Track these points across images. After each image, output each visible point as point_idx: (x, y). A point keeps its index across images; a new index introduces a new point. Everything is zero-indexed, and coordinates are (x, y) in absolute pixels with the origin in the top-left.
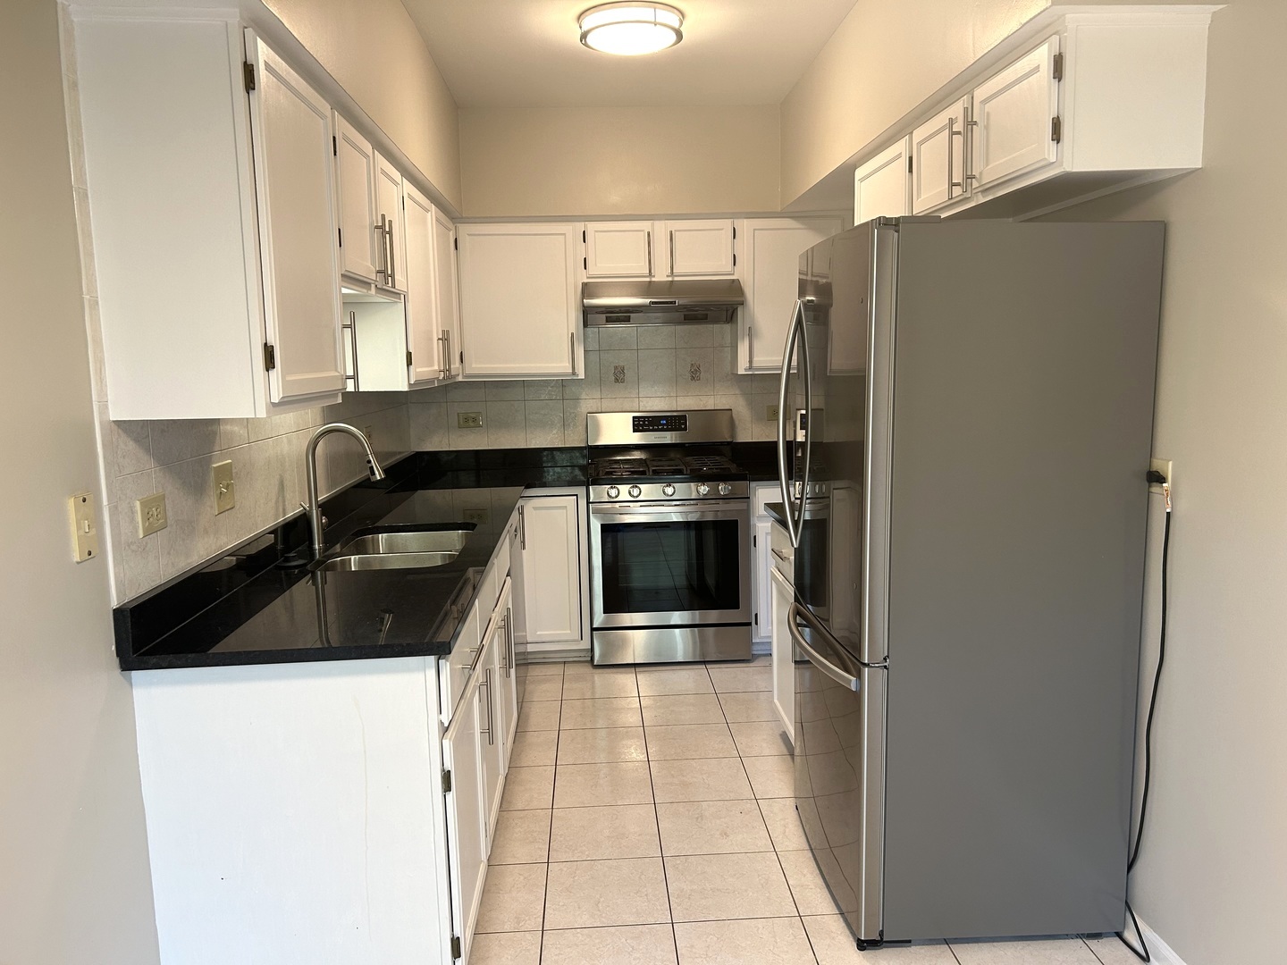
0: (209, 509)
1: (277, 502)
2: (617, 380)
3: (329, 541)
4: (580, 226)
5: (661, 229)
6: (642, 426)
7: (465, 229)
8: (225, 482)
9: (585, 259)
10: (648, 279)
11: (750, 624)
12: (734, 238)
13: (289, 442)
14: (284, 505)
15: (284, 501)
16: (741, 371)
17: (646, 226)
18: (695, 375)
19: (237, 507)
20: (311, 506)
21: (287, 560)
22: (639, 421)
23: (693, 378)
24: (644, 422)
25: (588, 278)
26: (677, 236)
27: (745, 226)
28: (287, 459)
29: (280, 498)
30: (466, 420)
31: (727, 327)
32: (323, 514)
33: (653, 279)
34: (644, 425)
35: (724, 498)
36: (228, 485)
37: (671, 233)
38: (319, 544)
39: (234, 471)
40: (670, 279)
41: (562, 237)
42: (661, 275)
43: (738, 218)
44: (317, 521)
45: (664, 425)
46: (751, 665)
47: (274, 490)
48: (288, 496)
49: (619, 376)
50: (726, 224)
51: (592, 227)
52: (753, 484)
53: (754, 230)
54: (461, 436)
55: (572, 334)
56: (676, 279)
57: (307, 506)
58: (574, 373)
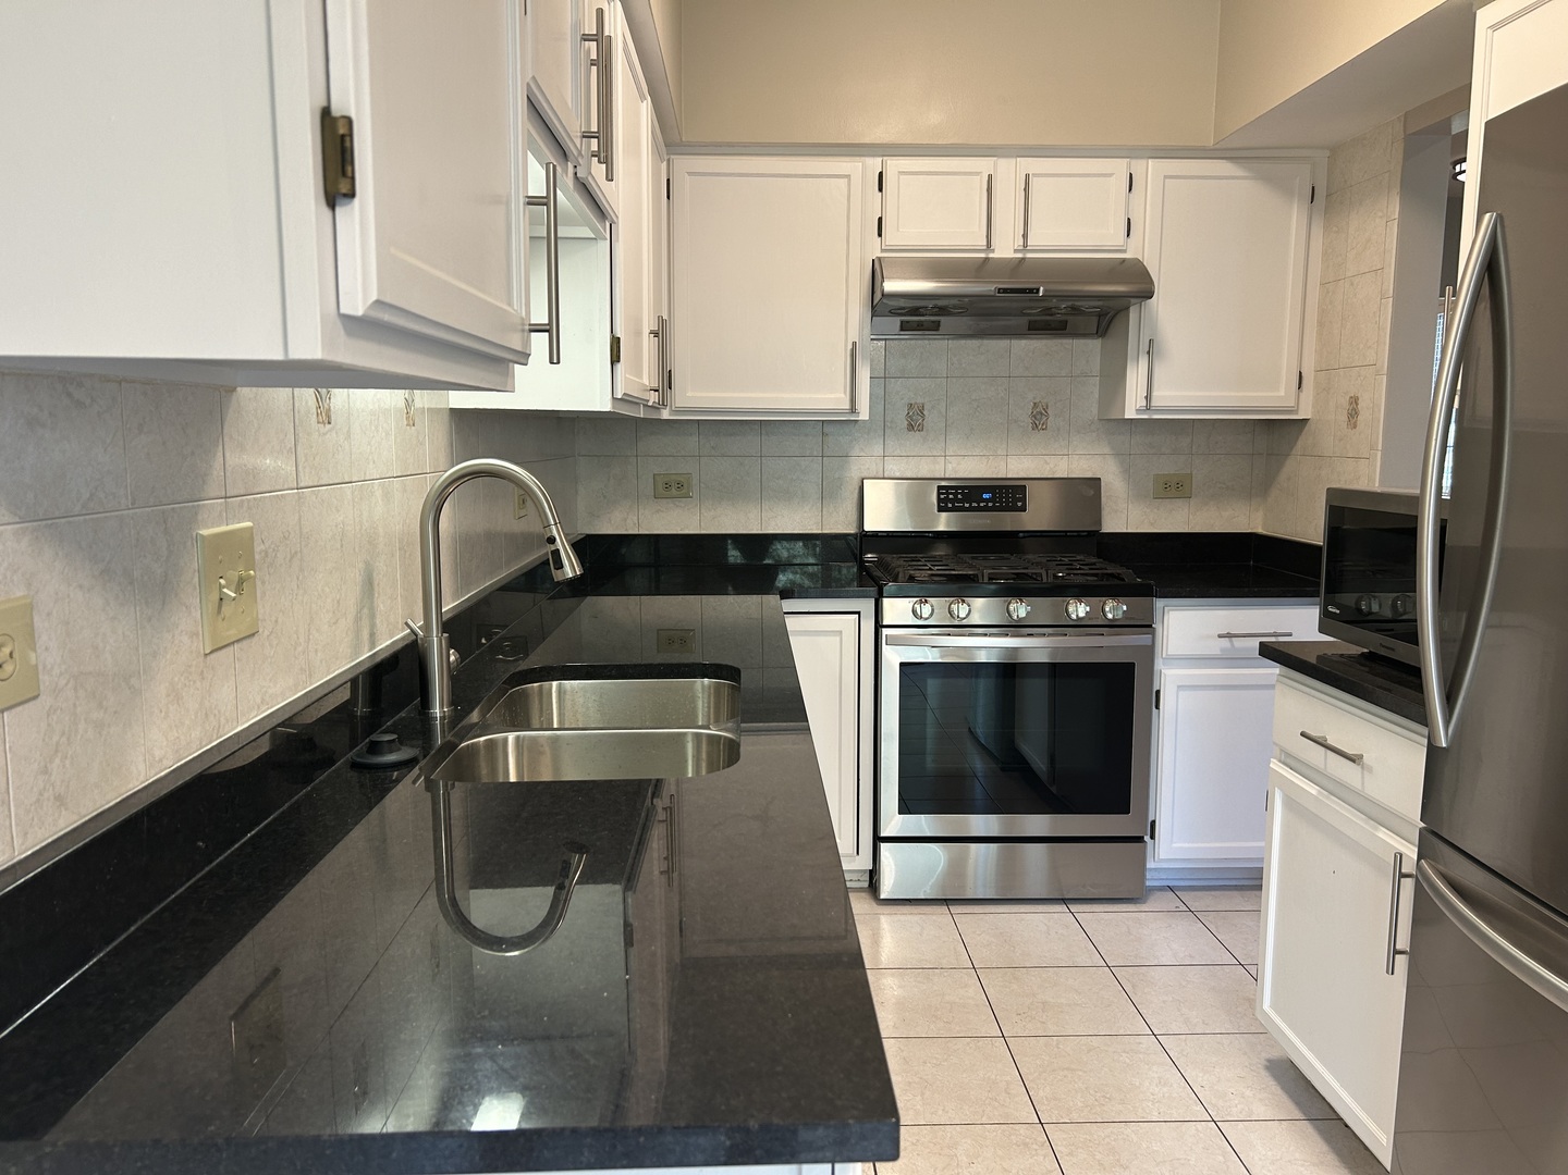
0: (185, 639)
1: (358, 619)
2: (911, 427)
3: (462, 699)
4: (875, 164)
5: (1009, 172)
6: (951, 501)
7: (683, 164)
8: (234, 575)
9: (880, 219)
10: (983, 255)
11: (1140, 839)
12: (1130, 190)
13: (387, 496)
14: (373, 626)
15: (372, 616)
16: (1130, 414)
17: (984, 165)
18: (1039, 419)
19: (264, 632)
20: (427, 627)
21: (375, 748)
22: (948, 494)
23: (1035, 427)
24: (955, 494)
25: (883, 251)
26: (1034, 182)
27: (1151, 171)
28: (381, 530)
29: (366, 611)
30: (668, 486)
31: (1094, 345)
32: (451, 644)
33: (991, 255)
34: (956, 500)
35: (1112, 625)
36: (241, 581)
37: (1027, 176)
38: (442, 706)
39: (258, 548)
40: (1020, 255)
41: (844, 181)
42: (1005, 250)
43: (1136, 158)
44: (441, 659)
45: (987, 501)
46: (1144, 907)
47: (351, 596)
48: (382, 605)
49: (915, 421)
50: (1119, 167)
51: (894, 166)
52: (1159, 603)
53: (1166, 177)
54: (658, 511)
55: (854, 344)
56: (1029, 255)
57: (417, 624)
58: (853, 410)
